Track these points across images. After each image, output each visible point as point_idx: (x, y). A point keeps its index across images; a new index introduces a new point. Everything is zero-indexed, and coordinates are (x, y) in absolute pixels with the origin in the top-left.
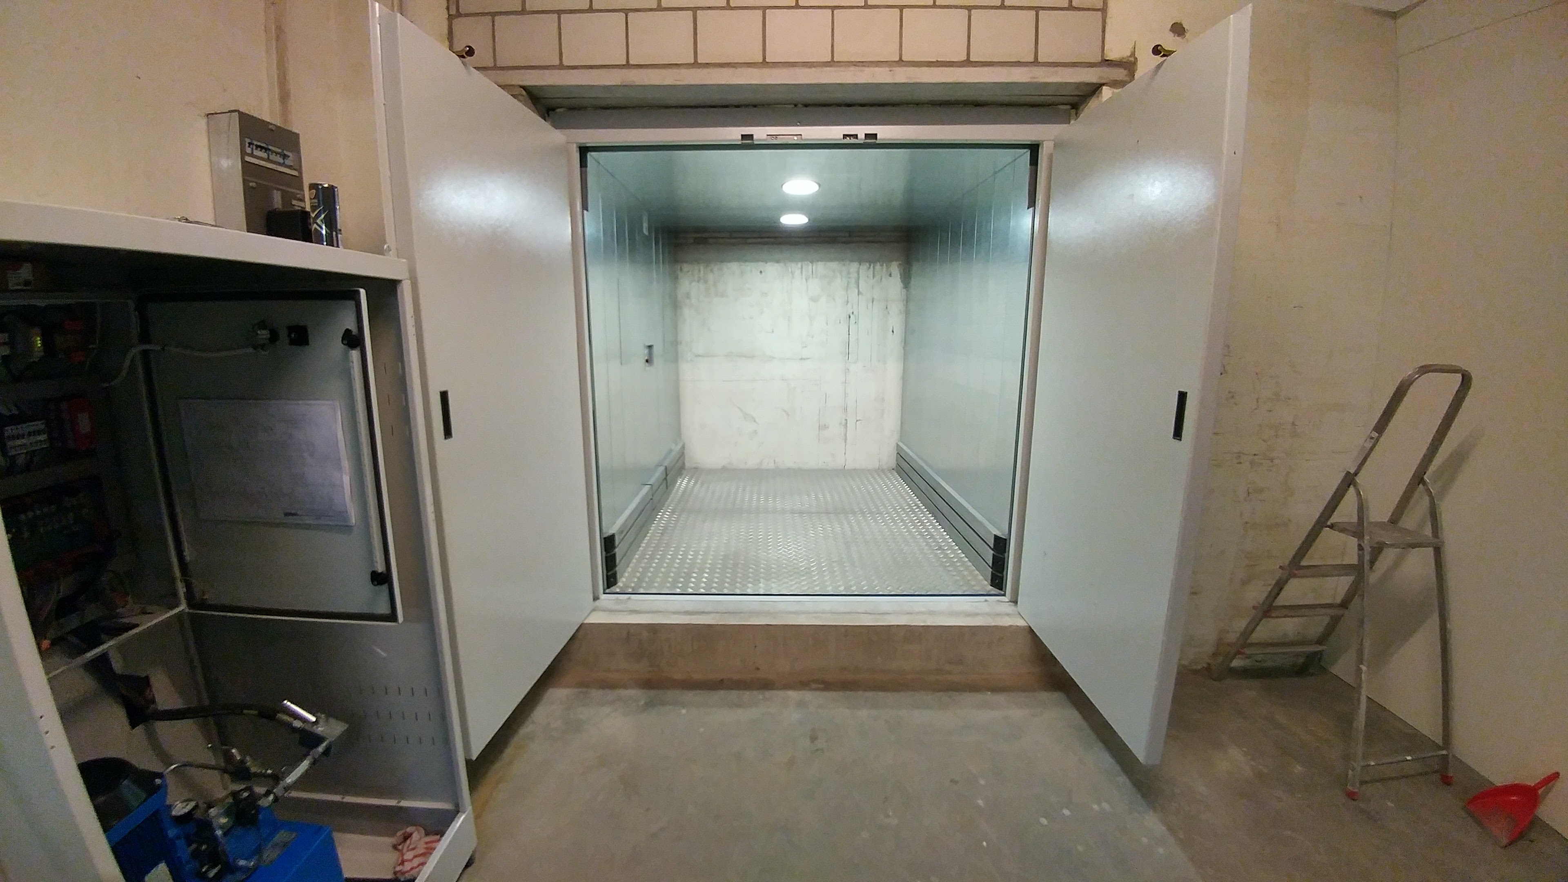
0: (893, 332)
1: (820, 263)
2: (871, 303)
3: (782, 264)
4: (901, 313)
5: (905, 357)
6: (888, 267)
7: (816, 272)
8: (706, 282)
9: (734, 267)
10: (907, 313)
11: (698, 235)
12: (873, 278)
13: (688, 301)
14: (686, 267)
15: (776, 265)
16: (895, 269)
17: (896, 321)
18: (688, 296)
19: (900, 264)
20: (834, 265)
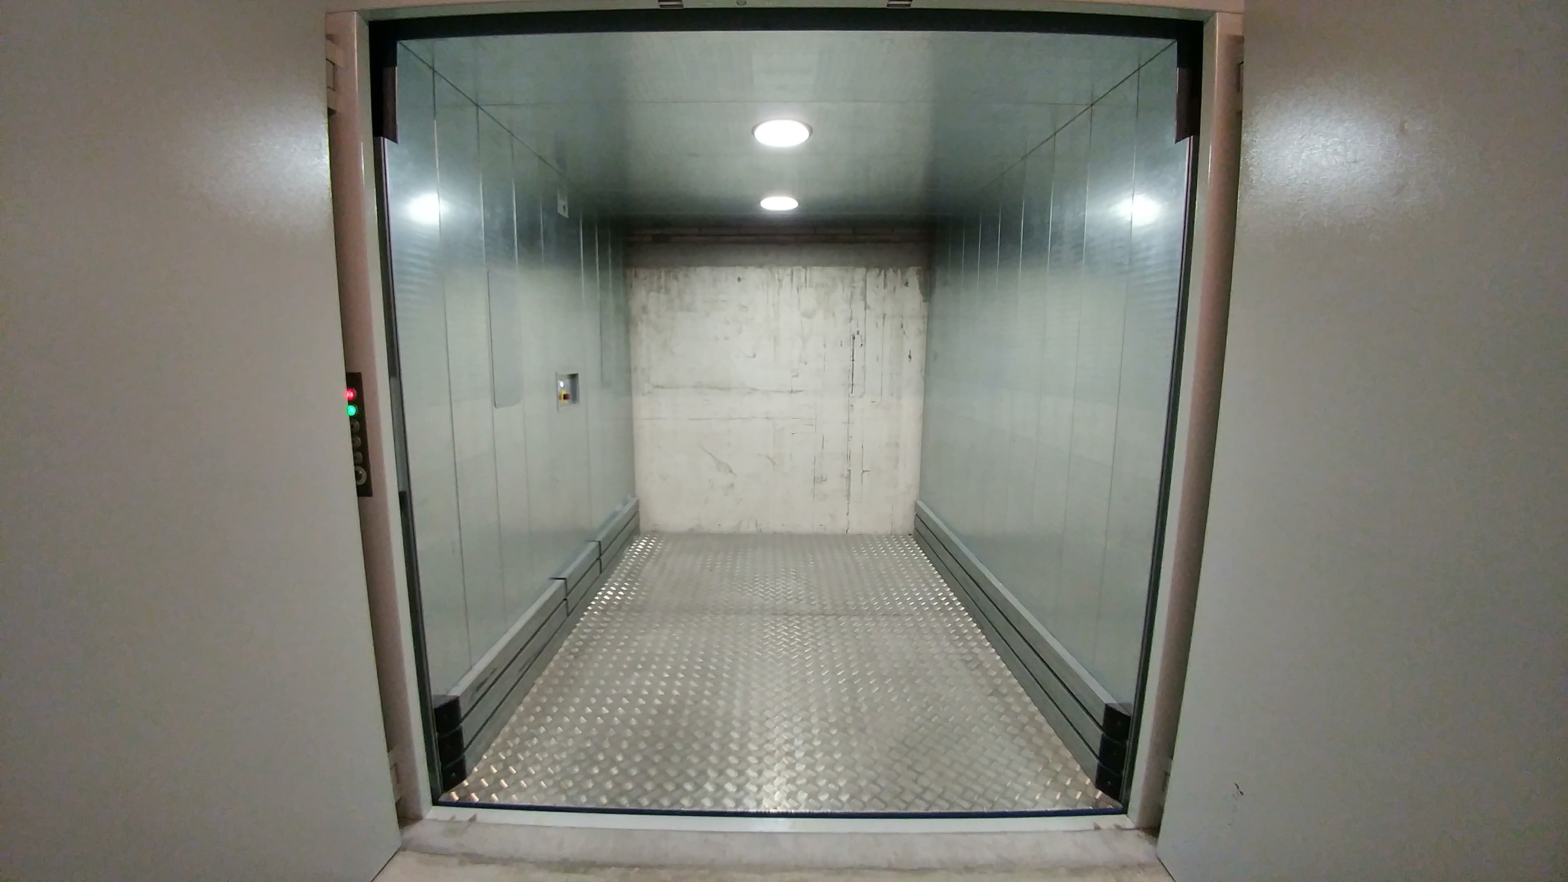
0: (910, 357)
1: (815, 267)
2: (882, 319)
3: (766, 270)
4: (920, 332)
5: (927, 391)
6: (903, 274)
7: (810, 280)
8: (668, 291)
9: (704, 273)
10: (929, 333)
11: (658, 232)
12: (884, 288)
13: (644, 317)
14: (643, 273)
15: (759, 270)
16: (913, 277)
17: (914, 343)
18: (644, 309)
19: (918, 270)
20: (833, 271)
